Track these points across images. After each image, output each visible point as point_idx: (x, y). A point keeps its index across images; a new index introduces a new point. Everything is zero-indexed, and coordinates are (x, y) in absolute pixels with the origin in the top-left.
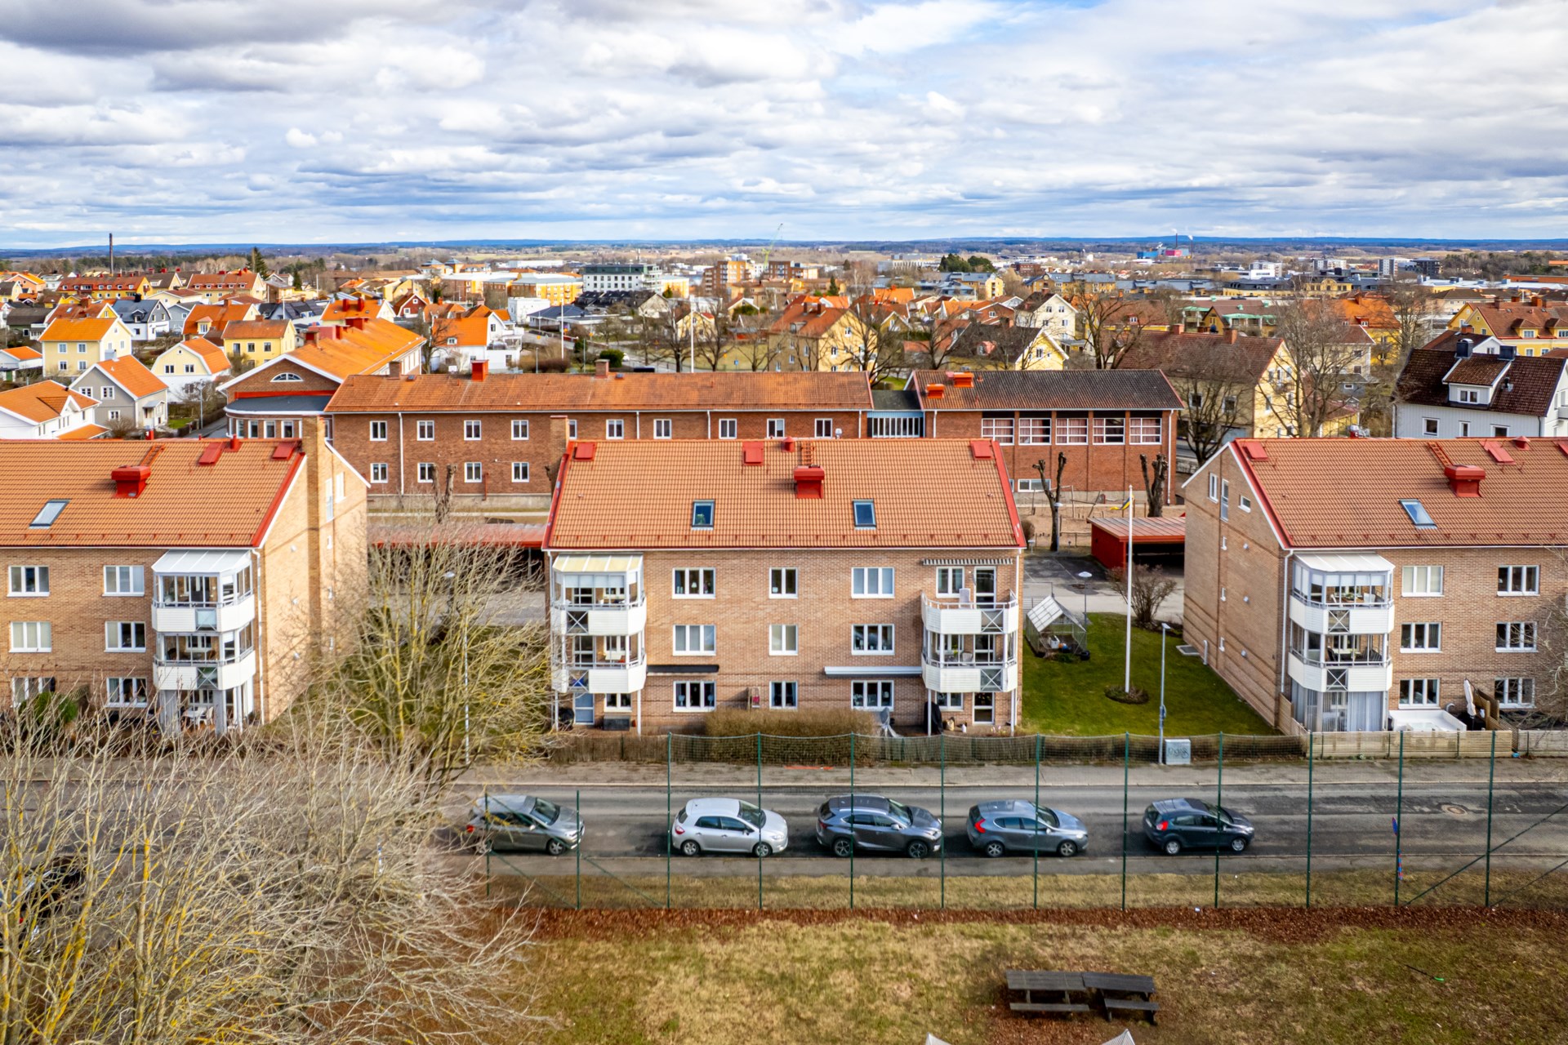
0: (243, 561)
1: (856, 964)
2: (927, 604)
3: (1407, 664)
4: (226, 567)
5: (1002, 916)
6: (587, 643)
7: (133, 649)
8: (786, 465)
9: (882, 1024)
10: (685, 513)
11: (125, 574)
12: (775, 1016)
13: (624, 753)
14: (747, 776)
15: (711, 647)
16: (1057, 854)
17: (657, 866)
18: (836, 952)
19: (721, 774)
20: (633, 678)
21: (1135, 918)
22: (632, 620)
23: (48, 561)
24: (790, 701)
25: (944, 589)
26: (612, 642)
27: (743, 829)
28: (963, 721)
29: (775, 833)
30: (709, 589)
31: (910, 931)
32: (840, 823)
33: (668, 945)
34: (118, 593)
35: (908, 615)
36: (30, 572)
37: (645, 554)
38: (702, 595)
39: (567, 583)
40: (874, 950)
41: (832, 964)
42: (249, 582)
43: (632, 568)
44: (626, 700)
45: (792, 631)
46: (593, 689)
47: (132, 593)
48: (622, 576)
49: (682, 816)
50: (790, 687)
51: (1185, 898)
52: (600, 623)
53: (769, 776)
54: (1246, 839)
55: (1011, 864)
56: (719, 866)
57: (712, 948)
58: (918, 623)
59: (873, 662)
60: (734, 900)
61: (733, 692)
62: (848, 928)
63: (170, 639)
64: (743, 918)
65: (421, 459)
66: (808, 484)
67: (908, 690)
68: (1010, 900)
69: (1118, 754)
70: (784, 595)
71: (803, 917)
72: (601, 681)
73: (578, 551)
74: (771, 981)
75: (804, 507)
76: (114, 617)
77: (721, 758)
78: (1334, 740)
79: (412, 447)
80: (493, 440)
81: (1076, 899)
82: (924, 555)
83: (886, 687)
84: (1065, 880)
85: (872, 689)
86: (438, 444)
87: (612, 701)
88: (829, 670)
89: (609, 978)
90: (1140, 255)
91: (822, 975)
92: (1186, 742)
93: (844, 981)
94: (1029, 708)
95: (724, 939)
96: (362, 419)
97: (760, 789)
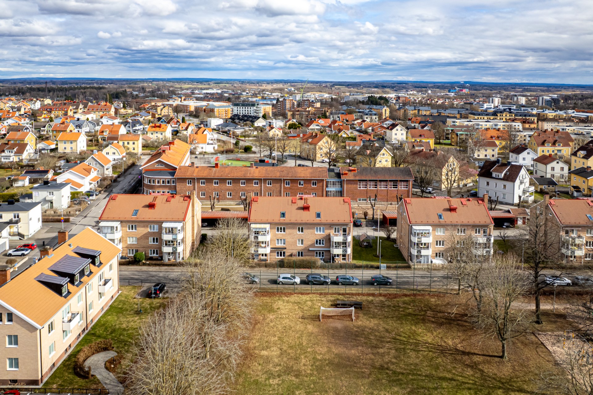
0: (181, 224)
1: (311, 301)
2: (331, 235)
3: (436, 250)
4: (179, 226)
5: (339, 294)
6: (258, 243)
7: (155, 243)
8: (301, 203)
9: (315, 309)
10: (279, 214)
11: (154, 227)
12: (297, 307)
13: (266, 266)
14: (292, 271)
15: (284, 244)
16: (353, 285)
17: (275, 286)
18: (308, 299)
19: (287, 270)
20: (268, 250)
21: (363, 295)
22: (267, 238)
23: (136, 224)
24: (302, 256)
25: (335, 232)
26: (263, 243)
27: (291, 279)
28: (339, 260)
29: (298, 280)
30: (284, 231)
31: (322, 296)
32: (310, 279)
33: (277, 298)
34: (152, 231)
35: (328, 237)
36: (132, 226)
37: (270, 224)
38: (283, 233)
39: (254, 230)
40: (315, 299)
41: (307, 301)
42: (183, 228)
43: (268, 226)
44: (266, 255)
45: (302, 241)
46: (259, 253)
47: (155, 231)
48: (266, 229)
49: (279, 277)
50: (302, 253)
51: (374, 292)
52: (261, 238)
53: (297, 271)
54: (390, 283)
55: (343, 286)
56: (287, 286)
57: (286, 298)
58: (330, 239)
59: (320, 247)
60: (289, 291)
61: (289, 254)
62: (311, 296)
63: (166, 241)
64: (291, 294)
65: (201, 191)
66: (306, 208)
67: (327, 253)
68: (341, 292)
69: (372, 267)
70: (301, 233)
71: (302, 294)
72: (261, 251)
73: (255, 223)
74: (296, 303)
75: (306, 213)
76: (151, 236)
77: (287, 267)
78: (417, 265)
79: (199, 187)
80: (222, 186)
81: (354, 292)
82: (331, 226)
83: (323, 253)
84: (353, 289)
85: (320, 253)
86: (206, 187)
87: (263, 255)
88: (310, 249)
89: (267, 302)
90: (449, 92)
91: (305, 302)
92: (385, 265)
93: (309, 303)
94: (354, 258)
95: (288, 297)
96: (185, 179)
97: (294, 273)
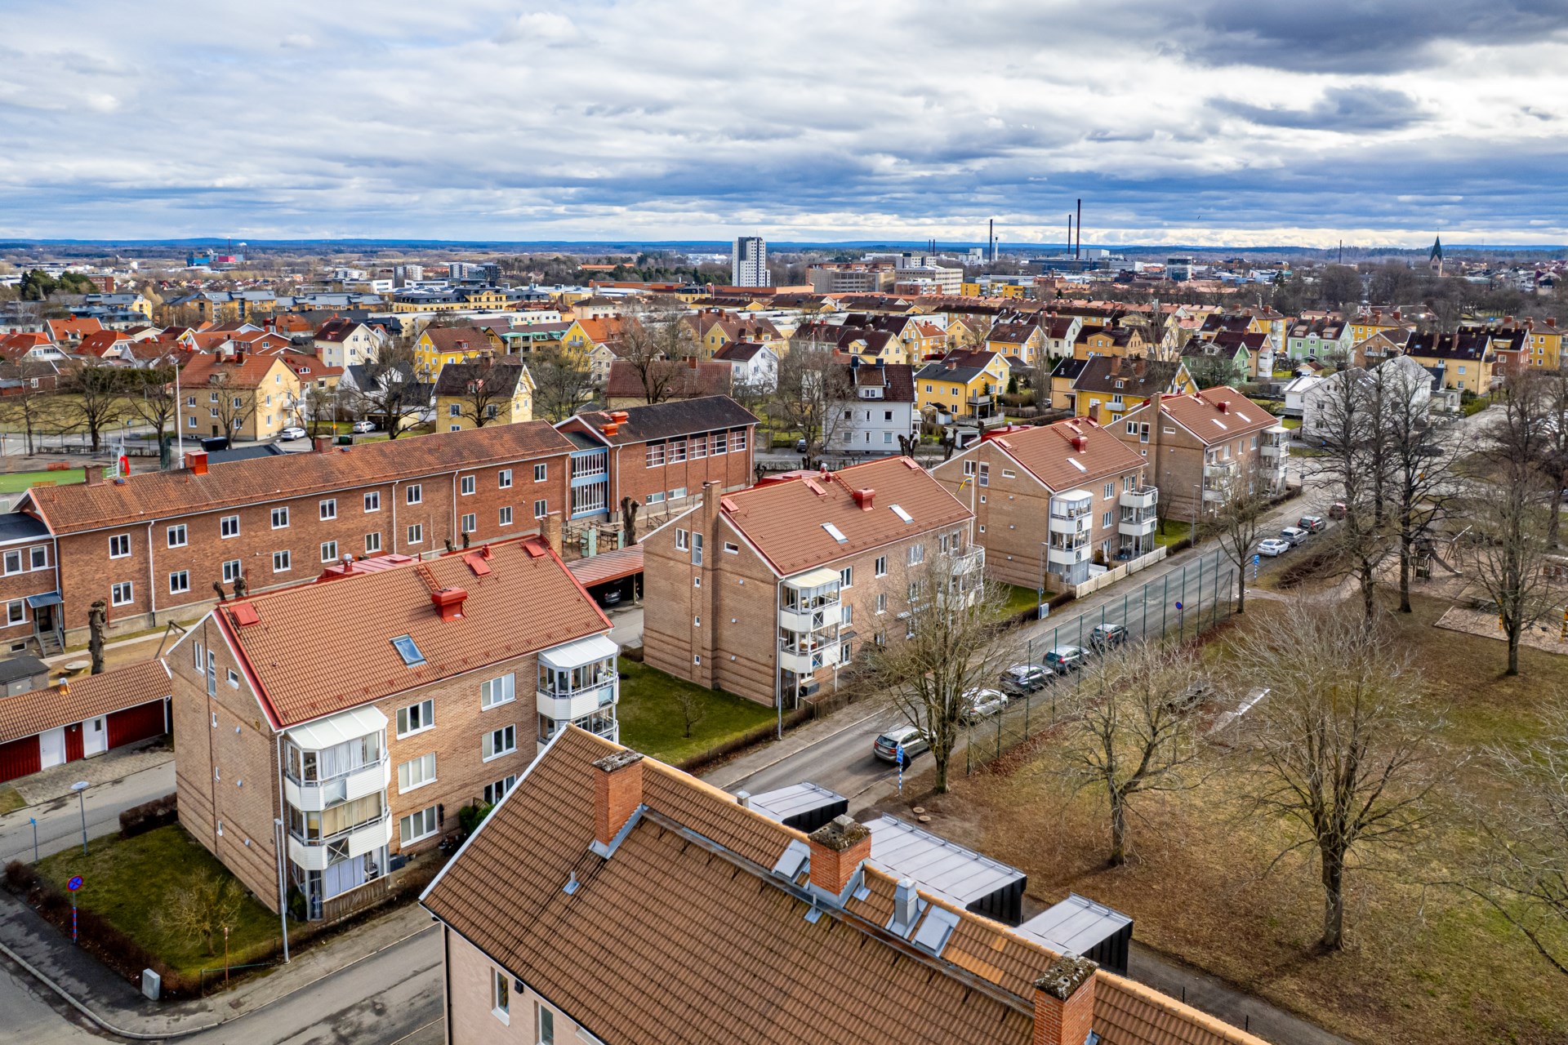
7: (505, 752)
34: (493, 704)
36: (414, 711)
65: (172, 569)
76: (491, 728)
79: (161, 558)
80: (253, 533)
86: (192, 548)
96: (98, 536)
